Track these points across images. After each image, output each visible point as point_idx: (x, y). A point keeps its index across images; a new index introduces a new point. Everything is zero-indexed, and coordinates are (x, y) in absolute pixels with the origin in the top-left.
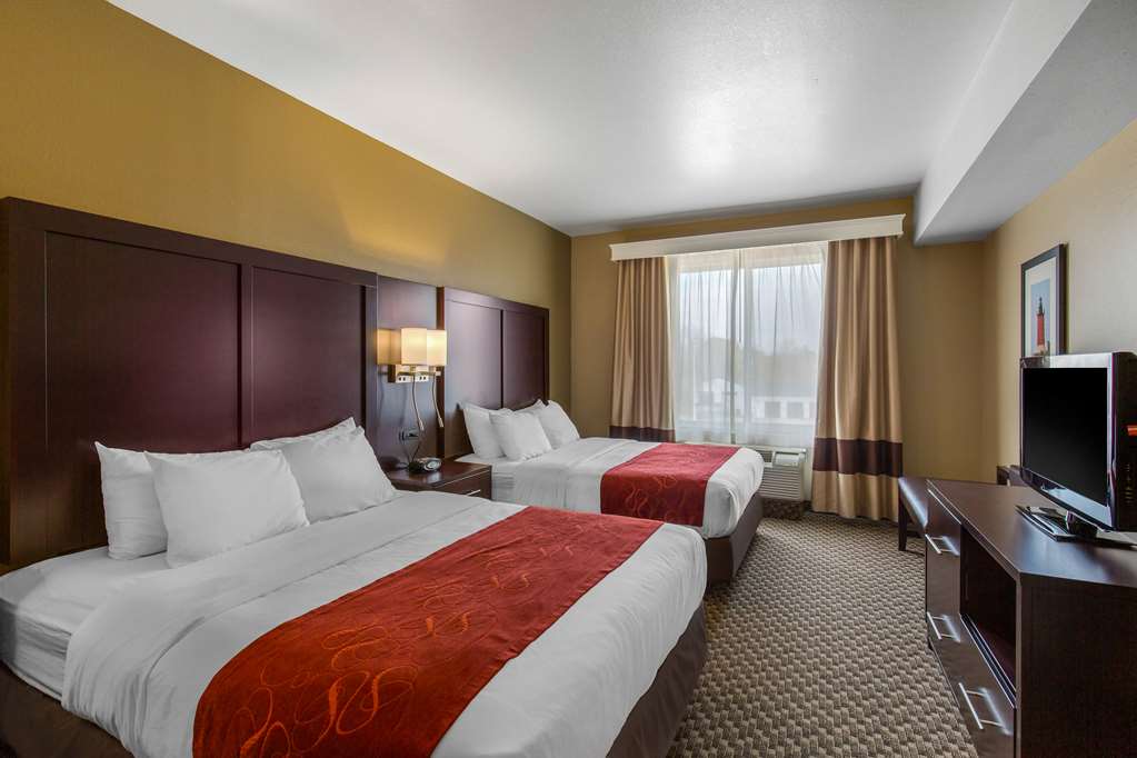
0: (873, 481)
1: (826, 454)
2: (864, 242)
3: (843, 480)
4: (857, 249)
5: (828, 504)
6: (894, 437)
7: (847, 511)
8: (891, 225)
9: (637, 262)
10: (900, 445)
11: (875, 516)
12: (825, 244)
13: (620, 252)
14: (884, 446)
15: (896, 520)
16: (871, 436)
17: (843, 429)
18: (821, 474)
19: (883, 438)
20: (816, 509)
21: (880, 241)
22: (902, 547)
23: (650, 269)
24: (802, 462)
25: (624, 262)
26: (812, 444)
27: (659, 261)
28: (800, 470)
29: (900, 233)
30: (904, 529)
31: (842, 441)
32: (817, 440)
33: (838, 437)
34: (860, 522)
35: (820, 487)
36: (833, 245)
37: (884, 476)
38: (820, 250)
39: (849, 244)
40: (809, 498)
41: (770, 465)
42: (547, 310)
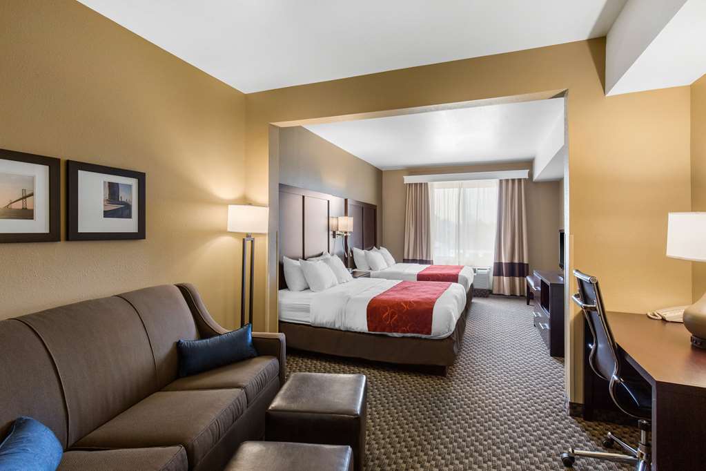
0: (517, 279)
1: (498, 270)
2: (513, 180)
3: (505, 280)
4: (510, 182)
5: (499, 290)
6: (526, 261)
7: (507, 292)
8: (523, 174)
9: (416, 184)
10: (527, 264)
11: (518, 294)
12: (498, 181)
13: (408, 179)
14: (521, 265)
15: (526, 295)
16: (516, 261)
17: (505, 259)
18: (496, 278)
19: (521, 262)
20: (494, 292)
21: (520, 180)
22: (528, 304)
23: (421, 188)
24: (489, 273)
25: (409, 184)
26: (492, 265)
27: (426, 184)
28: (488, 275)
29: (527, 177)
30: (529, 297)
31: (505, 263)
32: (495, 263)
33: (503, 262)
34: (512, 296)
35: (496, 283)
36: (501, 181)
37: (522, 278)
38: (495, 183)
39: (507, 181)
40: (491, 289)
41: (475, 274)
42: (376, 206)
